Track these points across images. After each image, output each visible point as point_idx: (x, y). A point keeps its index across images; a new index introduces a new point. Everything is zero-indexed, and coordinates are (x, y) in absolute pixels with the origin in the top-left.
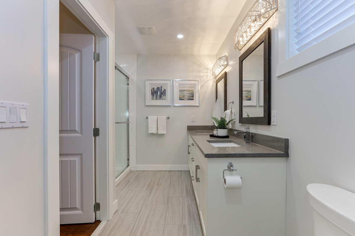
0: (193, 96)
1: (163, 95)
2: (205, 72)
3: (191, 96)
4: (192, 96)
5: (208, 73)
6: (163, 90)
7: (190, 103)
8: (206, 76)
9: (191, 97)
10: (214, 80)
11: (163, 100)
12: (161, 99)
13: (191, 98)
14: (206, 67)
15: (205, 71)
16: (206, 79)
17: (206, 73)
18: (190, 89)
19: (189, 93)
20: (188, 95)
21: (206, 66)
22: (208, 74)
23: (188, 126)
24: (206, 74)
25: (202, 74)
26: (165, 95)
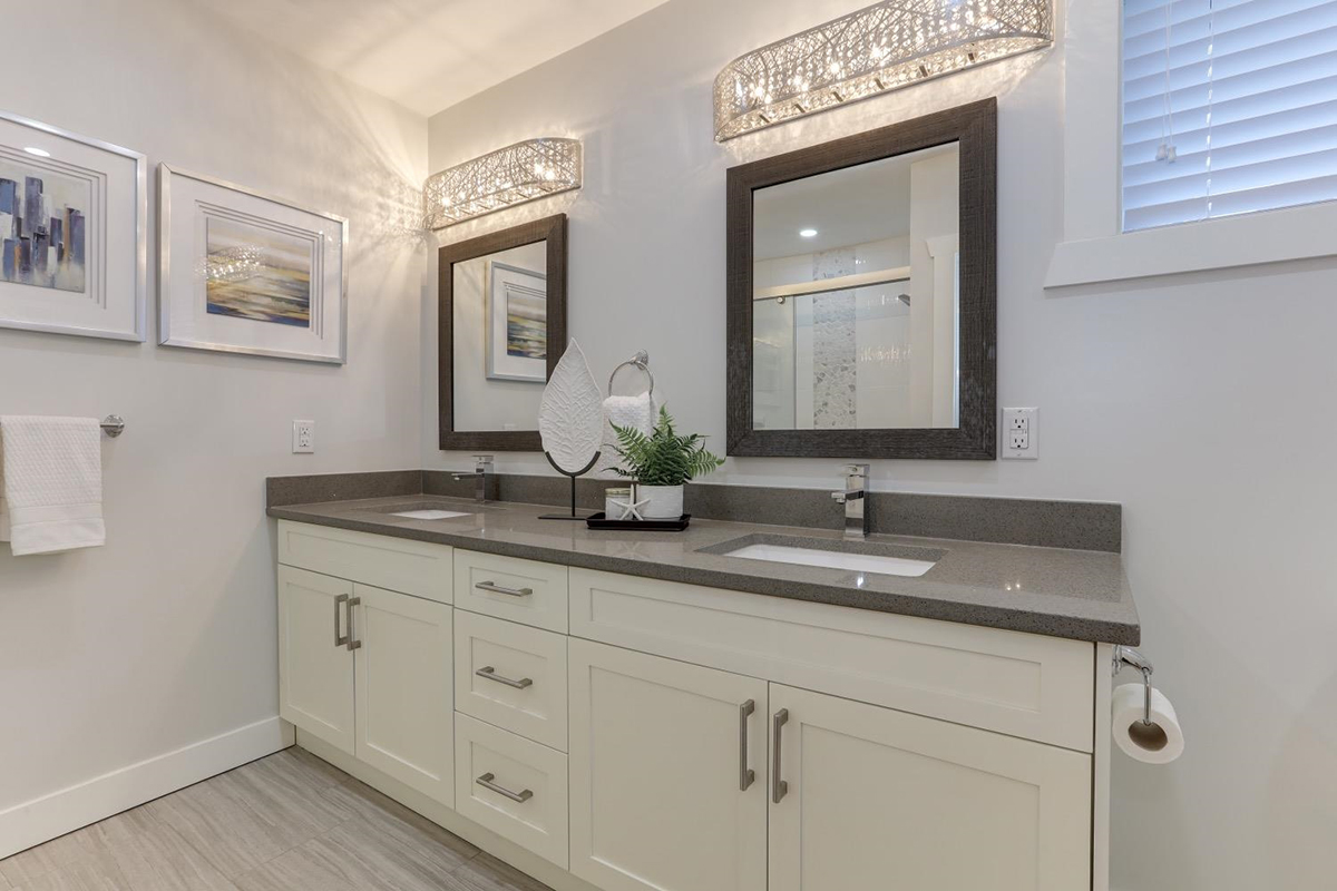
0: (304, 305)
1: (52, 252)
2: (376, 185)
3: (290, 302)
4: (299, 304)
5: (389, 197)
6: (51, 209)
7: (288, 341)
8: (376, 210)
9: (292, 307)
10: (418, 240)
11: (52, 286)
12: (36, 275)
13: (295, 309)
14: (378, 161)
15: (375, 179)
16: (378, 226)
17: (381, 192)
18: (286, 257)
19: (281, 283)
20: (275, 290)
21: (382, 158)
22: (391, 203)
23: (268, 479)
24: (380, 199)
25: (355, 192)
26: (80, 258)
